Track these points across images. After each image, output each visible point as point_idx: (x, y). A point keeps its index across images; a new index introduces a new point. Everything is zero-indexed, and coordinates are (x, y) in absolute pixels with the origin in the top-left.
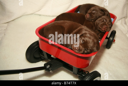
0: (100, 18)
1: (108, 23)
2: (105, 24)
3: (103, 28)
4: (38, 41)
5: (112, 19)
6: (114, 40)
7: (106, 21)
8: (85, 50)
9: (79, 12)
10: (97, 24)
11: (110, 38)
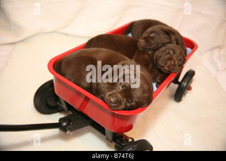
0: (163, 48)
1: (176, 58)
2: (170, 59)
3: (167, 65)
4: (52, 80)
5: (189, 50)
6: (189, 86)
7: (174, 54)
8: (127, 101)
9: (130, 35)
10: (158, 57)
11: (183, 83)
